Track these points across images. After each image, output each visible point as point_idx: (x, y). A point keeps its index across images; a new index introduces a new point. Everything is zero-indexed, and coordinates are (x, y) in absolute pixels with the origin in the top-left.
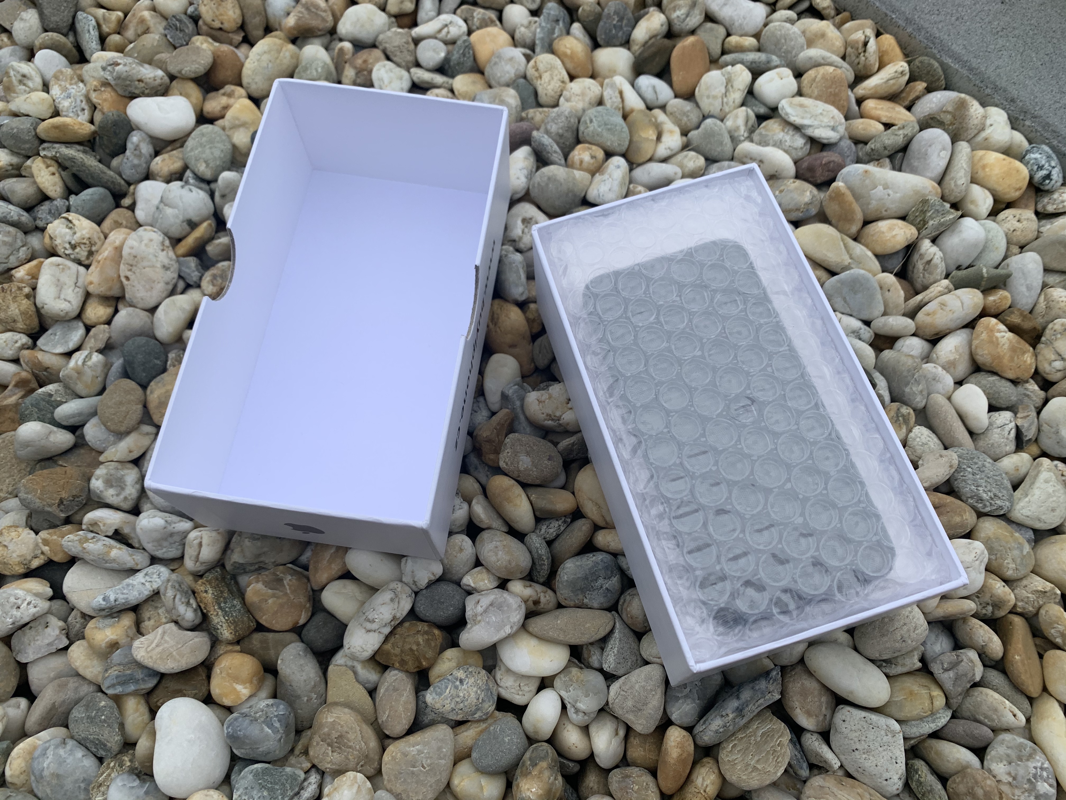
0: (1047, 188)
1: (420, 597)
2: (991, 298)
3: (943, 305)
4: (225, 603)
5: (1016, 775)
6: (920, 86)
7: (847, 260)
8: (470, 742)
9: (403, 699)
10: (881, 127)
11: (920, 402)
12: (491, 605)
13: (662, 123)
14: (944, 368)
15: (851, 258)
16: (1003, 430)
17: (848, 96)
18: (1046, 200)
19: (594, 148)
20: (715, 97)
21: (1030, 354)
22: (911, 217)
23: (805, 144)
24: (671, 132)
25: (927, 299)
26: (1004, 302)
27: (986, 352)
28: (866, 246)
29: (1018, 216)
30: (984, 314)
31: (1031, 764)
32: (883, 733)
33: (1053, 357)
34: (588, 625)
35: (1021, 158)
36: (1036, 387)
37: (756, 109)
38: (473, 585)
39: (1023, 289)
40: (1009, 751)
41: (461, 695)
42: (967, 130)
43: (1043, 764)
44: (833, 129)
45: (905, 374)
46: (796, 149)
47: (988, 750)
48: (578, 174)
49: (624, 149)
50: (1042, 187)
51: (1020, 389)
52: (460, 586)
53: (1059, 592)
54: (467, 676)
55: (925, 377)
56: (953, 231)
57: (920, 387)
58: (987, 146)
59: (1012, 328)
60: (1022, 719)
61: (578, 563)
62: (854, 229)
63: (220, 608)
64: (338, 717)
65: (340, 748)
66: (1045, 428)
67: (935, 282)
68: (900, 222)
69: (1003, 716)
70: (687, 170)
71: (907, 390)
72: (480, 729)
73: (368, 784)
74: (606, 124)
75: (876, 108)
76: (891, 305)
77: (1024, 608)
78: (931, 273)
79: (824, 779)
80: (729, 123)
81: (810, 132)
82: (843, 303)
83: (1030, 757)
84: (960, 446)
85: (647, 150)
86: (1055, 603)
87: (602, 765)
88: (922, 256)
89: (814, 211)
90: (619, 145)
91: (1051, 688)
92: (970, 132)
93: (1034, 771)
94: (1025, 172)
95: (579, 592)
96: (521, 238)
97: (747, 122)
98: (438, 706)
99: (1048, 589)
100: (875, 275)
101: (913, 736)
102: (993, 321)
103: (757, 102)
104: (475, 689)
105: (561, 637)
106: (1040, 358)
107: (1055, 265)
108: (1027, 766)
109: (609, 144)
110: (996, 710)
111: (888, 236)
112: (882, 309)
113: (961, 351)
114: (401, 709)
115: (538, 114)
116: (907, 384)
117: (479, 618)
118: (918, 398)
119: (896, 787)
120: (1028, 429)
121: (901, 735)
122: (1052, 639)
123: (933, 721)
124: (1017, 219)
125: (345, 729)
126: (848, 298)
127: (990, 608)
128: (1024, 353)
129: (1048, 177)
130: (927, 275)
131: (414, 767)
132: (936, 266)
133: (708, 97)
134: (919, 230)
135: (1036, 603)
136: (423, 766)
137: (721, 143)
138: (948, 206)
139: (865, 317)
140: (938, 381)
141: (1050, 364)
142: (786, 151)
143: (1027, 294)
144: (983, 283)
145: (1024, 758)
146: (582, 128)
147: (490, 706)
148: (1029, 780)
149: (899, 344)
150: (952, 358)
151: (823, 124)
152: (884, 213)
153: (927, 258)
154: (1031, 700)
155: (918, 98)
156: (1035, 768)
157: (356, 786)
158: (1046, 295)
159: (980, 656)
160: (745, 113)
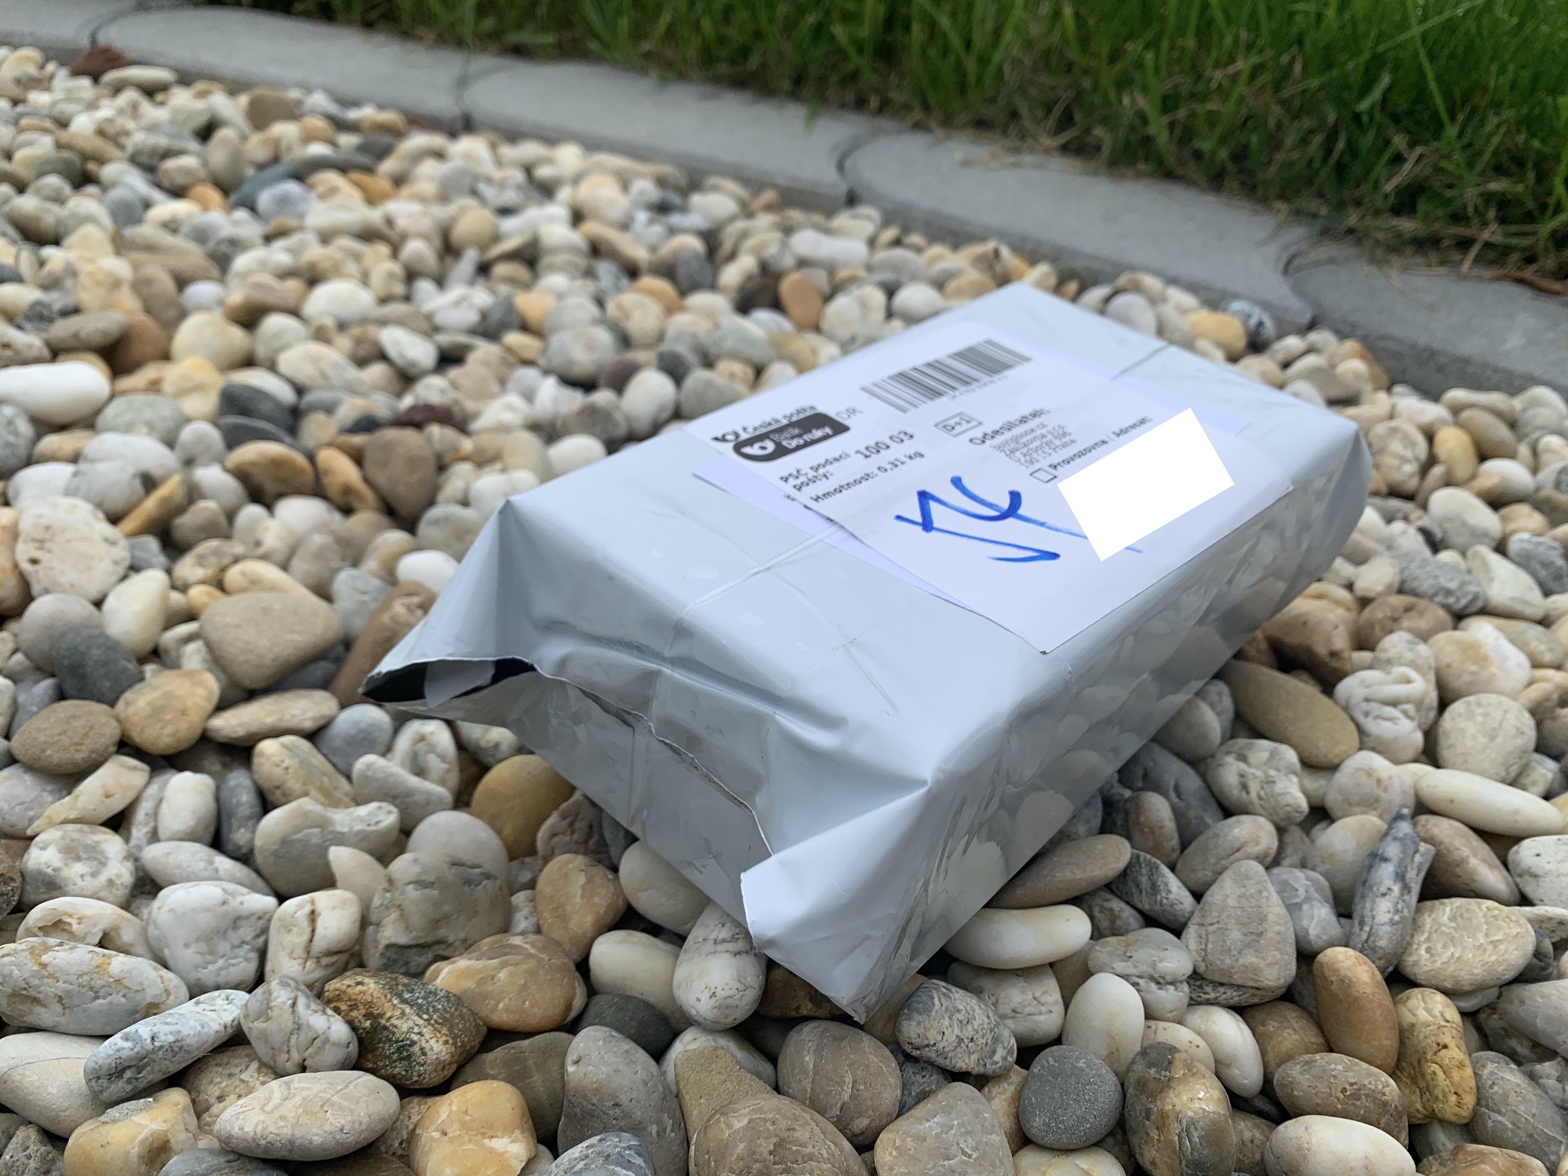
0: (1267, 336)
4: (412, 991)
16: (1408, 537)
20: (852, 322)
33: (1396, 463)
50: (1261, 337)
63: (405, 1001)
64: (756, 1111)
66: (1445, 522)
94: (1235, 322)
125: (782, 1125)
129: (1260, 325)
131: (949, 1158)
141: (1399, 473)
155: (1078, 294)
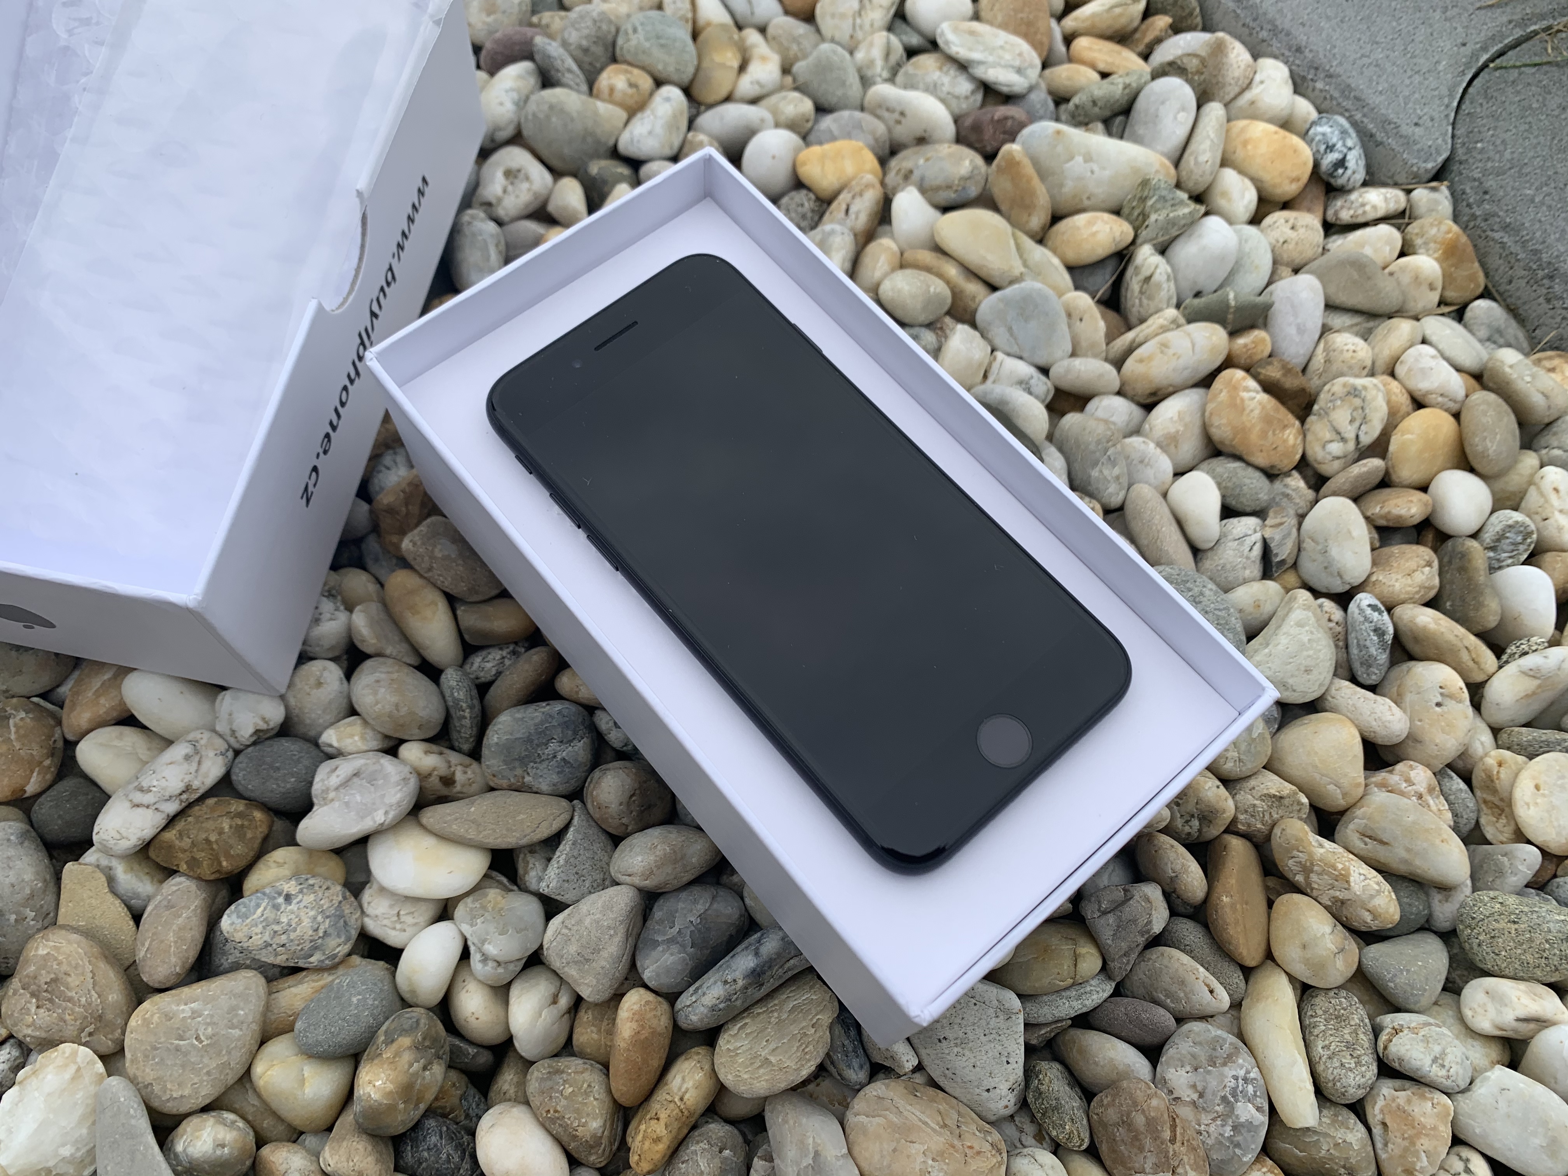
0: (1340, 182)
1: (241, 758)
2: (1241, 341)
3: (1164, 345)
5: (1205, 1088)
6: (1162, 22)
7: (1018, 268)
8: (299, 1005)
9: (180, 921)
10: (1096, 76)
11: (1114, 496)
12: (356, 775)
13: (754, 46)
14: (1159, 445)
15: (1025, 264)
16: (1242, 544)
17: (1050, 31)
18: (1339, 203)
19: (636, 71)
20: (843, 16)
21: (1294, 431)
22: (1126, 211)
23: (973, 92)
24: (764, 59)
25: (1141, 338)
26: (1260, 348)
27: (1224, 421)
28: (1054, 251)
29: (1291, 221)
30: (1228, 363)
31: (1229, 1072)
32: (991, 1012)
33: (1328, 435)
34: (522, 816)
35: (1304, 135)
36: (1302, 484)
37: (905, 38)
38: (335, 744)
39: (1292, 331)
40: (1197, 1050)
41: (284, 919)
42: (1224, 86)
43: (1248, 1072)
44: (1019, 71)
45: (1092, 447)
46: (957, 98)
47: (1166, 1047)
48: (603, 107)
49: (686, 78)
50: (1332, 181)
51: (1278, 485)
52: (317, 745)
53: (1305, 800)
54: (301, 891)
55: (1127, 458)
56: (1190, 235)
57: (1116, 471)
58: (1254, 114)
59: (1269, 387)
60: (1224, 999)
61: (518, 716)
62: (1037, 221)
64: (56, 948)
65: (51, 1001)
66: (1308, 544)
67: (1156, 312)
68: (1106, 216)
69: (1192, 991)
70: (782, 118)
71: (1095, 473)
72: (321, 983)
73: (99, 1066)
74: (658, 37)
75: (1090, 49)
76: (1084, 344)
77: (1249, 825)
78: (1150, 298)
79: (887, 1086)
80: (860, 55)
81: (980, 72)
82: (1007, 336)
83: (1229, 1059)
84: (1170, 563)
85: (721, 82)
86: (1300, 819)
87: (523, 1054)
88: (1137, 269)
89: (973, 191)
90: (677, 70)
91: (1276, 954)
92: (1228, 89)
93: (1233, 1083)
94: (1306, 154)
95: (517, 764)
96: (500, 200)
97: (887, 55)
98: (238, 937)
99: (1285, 793)
100: (1060, 294)
101: (1041, 1020)
102: (1239, 374)
103: (908, 29)
104: (312, 913)
105: (472, 834)
106: (1309, 437)
107: (1342, 298)
108: (1222, 1076)
109: (660, 67)
110: (1183, 983)
111: (1085, 233)
112: (1069, 349)
113: (1187, 419)
114: (171, 937)
115: (557, 20)
116: (1095, 464)
117: (332, 795)
118: (1112, 488)
119: (1004, 1102)
120: (1281, 544)
121: (1021, 1017)
122: (1290, 876)
123: (1079, 998)
124: (1290, 224)
125: (65, 968)
126: (1014, 328)
127: (1196, 823)
128: (1285, 427)
129: (1341, 163)
130: (1145, 301)
131: (181, 1038)
132: (1159, 286)
133: (833, 16)
134: (1136, 230)
135: (1267, 817)
136: (197, 1038)
137: (843, 83)
138: (1184, 196)
139: (1042, 362)
140: (1148, 464)
141: (1324, 447)
142: (943, 101)
143: (1297, 339)
144: (1230, 317)
145: (1218, 1061)
146: (620, 41)
147: (339, 946)
148: (1224, 1099)
149: (1091, 406)
150: (1173, 430)
151: (1003, 63)
152: (1086, 203)
153: (1145, 273)
154: (1247, 972)
155: (1159, 41)
156: (1236, 1078)
157: (72, 1069)
158: (1326, 343)
159: (1167, 895)
160: (884, 40)
